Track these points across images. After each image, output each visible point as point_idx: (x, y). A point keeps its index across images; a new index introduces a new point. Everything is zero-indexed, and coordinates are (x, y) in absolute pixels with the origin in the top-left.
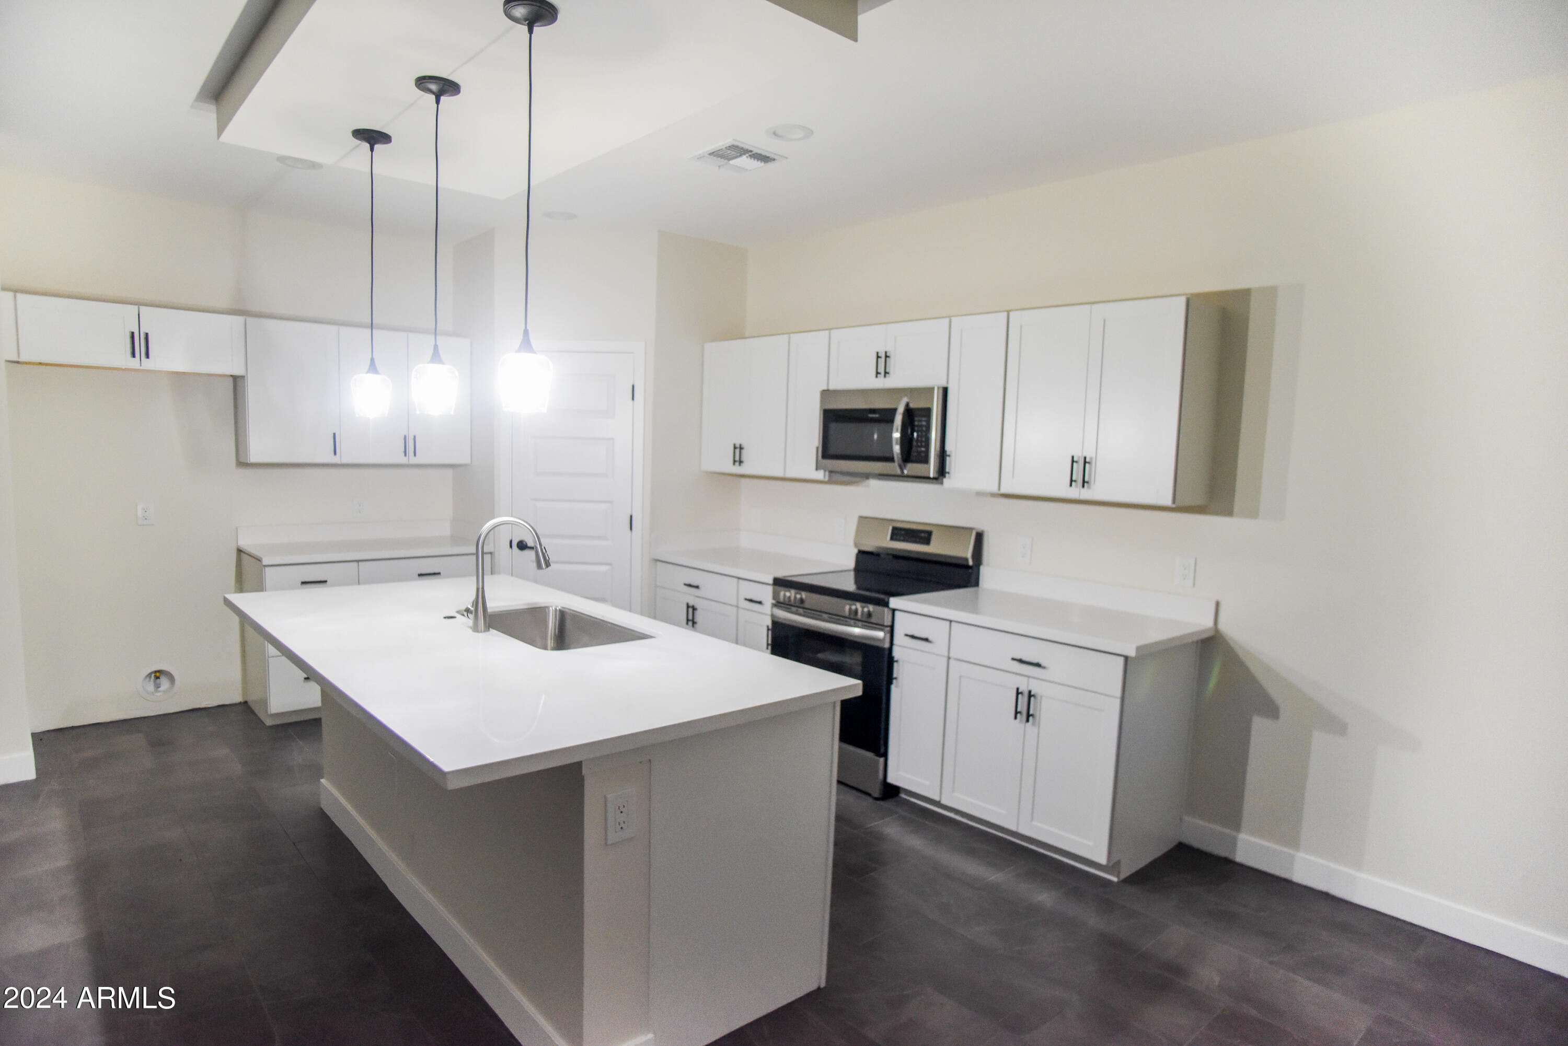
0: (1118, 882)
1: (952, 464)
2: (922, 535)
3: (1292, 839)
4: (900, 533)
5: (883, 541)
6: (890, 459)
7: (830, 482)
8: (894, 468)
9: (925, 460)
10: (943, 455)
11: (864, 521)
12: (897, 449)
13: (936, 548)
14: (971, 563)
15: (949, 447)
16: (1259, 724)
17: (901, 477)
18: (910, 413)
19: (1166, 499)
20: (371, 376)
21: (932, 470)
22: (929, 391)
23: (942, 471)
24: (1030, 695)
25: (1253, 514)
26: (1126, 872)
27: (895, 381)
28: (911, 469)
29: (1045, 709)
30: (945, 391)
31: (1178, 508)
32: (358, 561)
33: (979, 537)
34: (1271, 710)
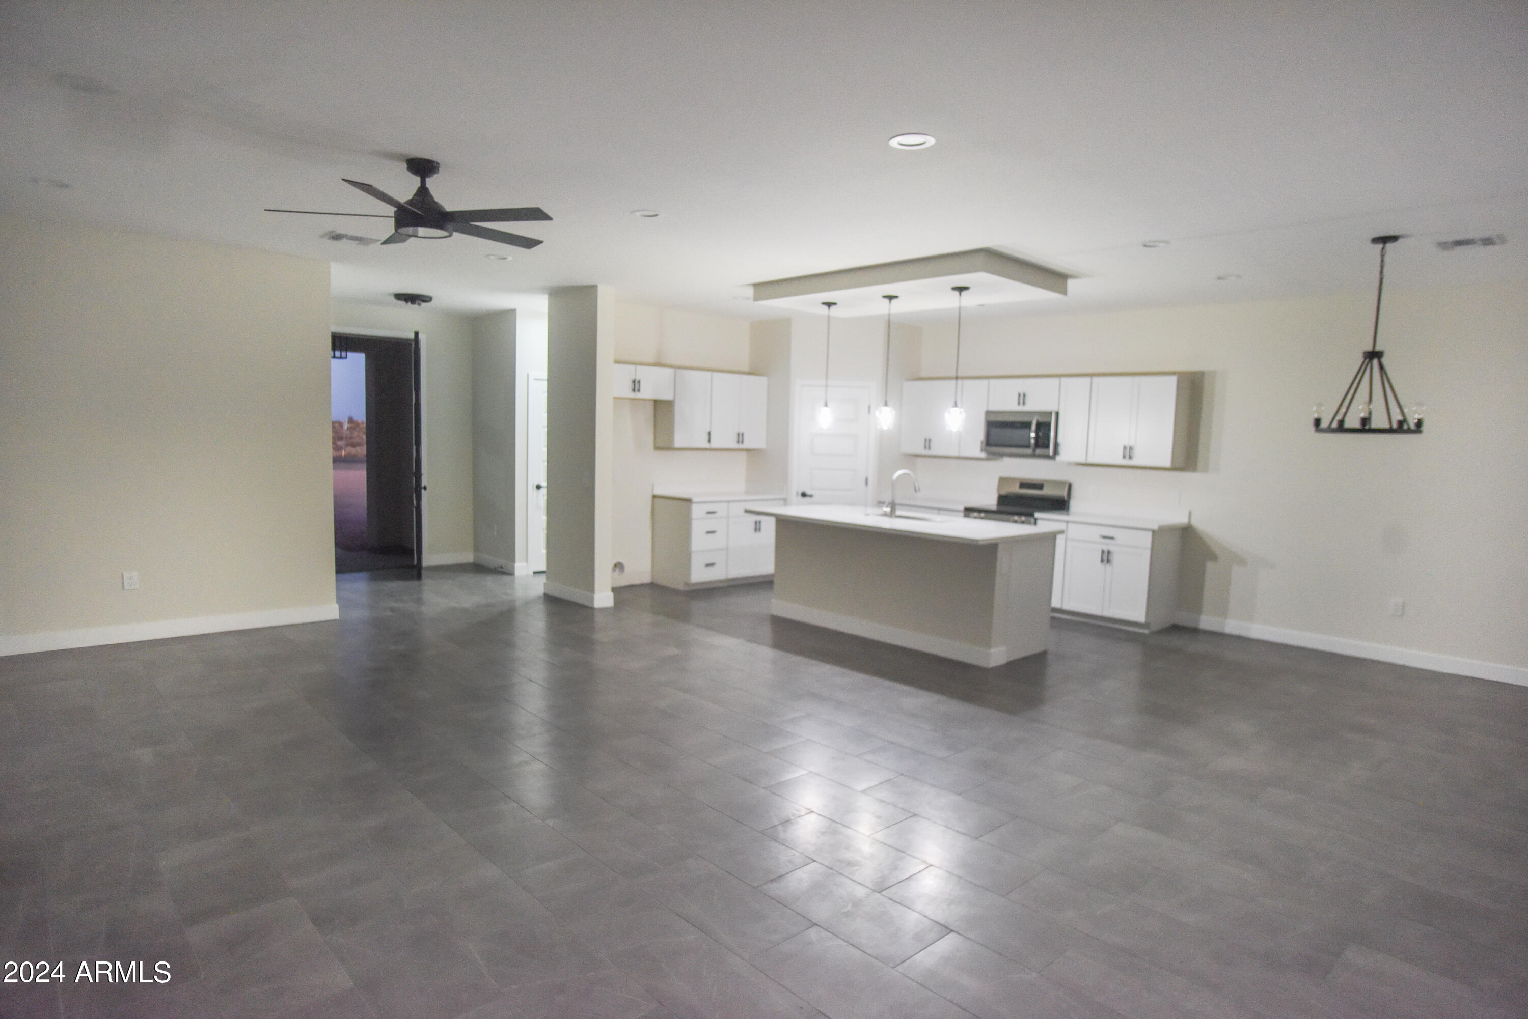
0: (1150, 633)
1: (1062, 449)
2: (1039, 486)
3: (1223, 612)
4: (1024, 485)
5: (1016, 489)
6: (1028, 446)
7: (987, 459)
8: (1029, 451)
9: (1047, 446)
10: (1056, 445)
11: (1003, 481)
12: (1033, 441)
13: (1047, 491)
14: (1066, 498)
15: (1060, 440)
16: (1210, 566)
17: (1033, 456)
18: (1039, 425)
19: (1167, 463)
20: (825, 408)
21: (1051, 452)
22: (1050, 414)
23: (1056, 452)
24: (1109, 552)
25: (1206, 470)
26: (1155, 628)
27: (1029, 407)
28: (1038, 451)
29: (1115, 558)
30: (1057, 414)
31: (1174, 468)
32: (729, 502)
33: (1070, 486)
34: (1214, 557)
